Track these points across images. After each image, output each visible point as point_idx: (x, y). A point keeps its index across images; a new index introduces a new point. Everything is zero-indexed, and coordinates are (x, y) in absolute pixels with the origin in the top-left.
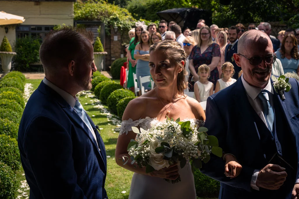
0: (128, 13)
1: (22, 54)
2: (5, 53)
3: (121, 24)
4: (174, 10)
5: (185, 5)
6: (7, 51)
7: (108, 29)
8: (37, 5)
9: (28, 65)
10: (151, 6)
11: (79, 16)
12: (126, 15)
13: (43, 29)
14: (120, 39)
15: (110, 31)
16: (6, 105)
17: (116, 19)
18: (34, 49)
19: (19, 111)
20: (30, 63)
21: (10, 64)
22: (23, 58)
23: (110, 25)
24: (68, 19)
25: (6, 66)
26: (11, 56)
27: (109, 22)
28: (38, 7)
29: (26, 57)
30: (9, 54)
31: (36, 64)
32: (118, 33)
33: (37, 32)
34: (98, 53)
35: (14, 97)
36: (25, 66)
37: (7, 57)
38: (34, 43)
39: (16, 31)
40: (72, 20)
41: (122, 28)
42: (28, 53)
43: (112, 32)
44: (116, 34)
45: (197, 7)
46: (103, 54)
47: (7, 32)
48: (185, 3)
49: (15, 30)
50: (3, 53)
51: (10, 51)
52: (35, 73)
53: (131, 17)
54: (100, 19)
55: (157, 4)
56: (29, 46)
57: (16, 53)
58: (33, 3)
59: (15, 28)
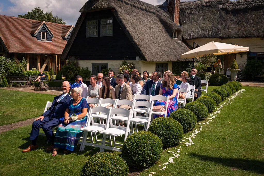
1: (249, 70)
2: (233, 70)
6: (234, 68)
8: (263, 39)
9: (252, 77)
16: (194, 106)
18: (257, 67)
19: (203, 110)
20: (255, 76)
21: (236, 76)
22: (250, 73)
25: (233, 78)
26: (237, 71)
29: (252, 72)
30: (235, 70)
31: (258, 76)
33: (261, 56)
35: (208, 100)
37: (234, 71)
38: (259, 63)
39: (247, 56)
42: (253, 70)
47: (241, 57)
49: (246, 56)
50: (232, 70)
51: (236, 69)
56: (254, 66)
57: (240, 70)
58: (259, 38)
59: (247, 54)
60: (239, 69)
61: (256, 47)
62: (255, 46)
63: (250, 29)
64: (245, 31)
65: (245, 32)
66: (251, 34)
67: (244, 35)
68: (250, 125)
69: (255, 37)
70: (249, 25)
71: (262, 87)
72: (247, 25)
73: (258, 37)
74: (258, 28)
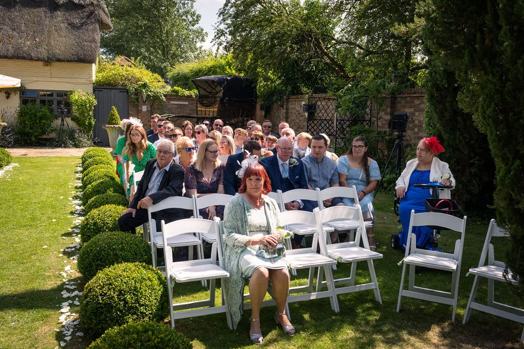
0: (161, 80)
1: (25, 124)
3: (151, 91)
4: (212, 77)
5: (228, 72)
7: (135, 97)
8: (47, 65)
9: (33, 138)
10: (194, 73)
11: (100, 81)
12: (159, 81)
13: (55, 95)
14: (149, 109)
15: (137, 99)
17: (145, 86)
18: (41, 118)
20: (37, 135)
22: (28, 130)
23: (138, 92)
24: (86, 84)
27: (135, 89)
28: (47, 68)
29: (31, 128)
31: (44, 137)
32: (147, 103)
33: (47, 98)
34: (113, 126)
36: (31, 140)
38: (43, 112)
39: (20, 97)
40: (92, 85)
41: (152, 97)
42: (33, 124)
43: (139, 100)
44: (144, 103)
45: (242, 75)
46: (119, 127)
47: (8, 97)
48: (229, 70)
49: (18, 96)
52: (42, 148)
53: (164, 84)
54: (126, 86)
55: (200, 71)
56: (35, 116)
57: (6, 124)
58: (41, 63)
59: (19, 92)
60: (3, 122)
61: (35, 79)
62: (33, 78)
63: (21, 43)
64: (11, 45)
65: (10, 48)
66: (24, 52)
67: (10, 54)
68: (27, 233)
69: (31, 59)
70: (18, 33)
71: (51, 157)
72: (15, 33)
73: (38, 60)
74: (36, 43)
